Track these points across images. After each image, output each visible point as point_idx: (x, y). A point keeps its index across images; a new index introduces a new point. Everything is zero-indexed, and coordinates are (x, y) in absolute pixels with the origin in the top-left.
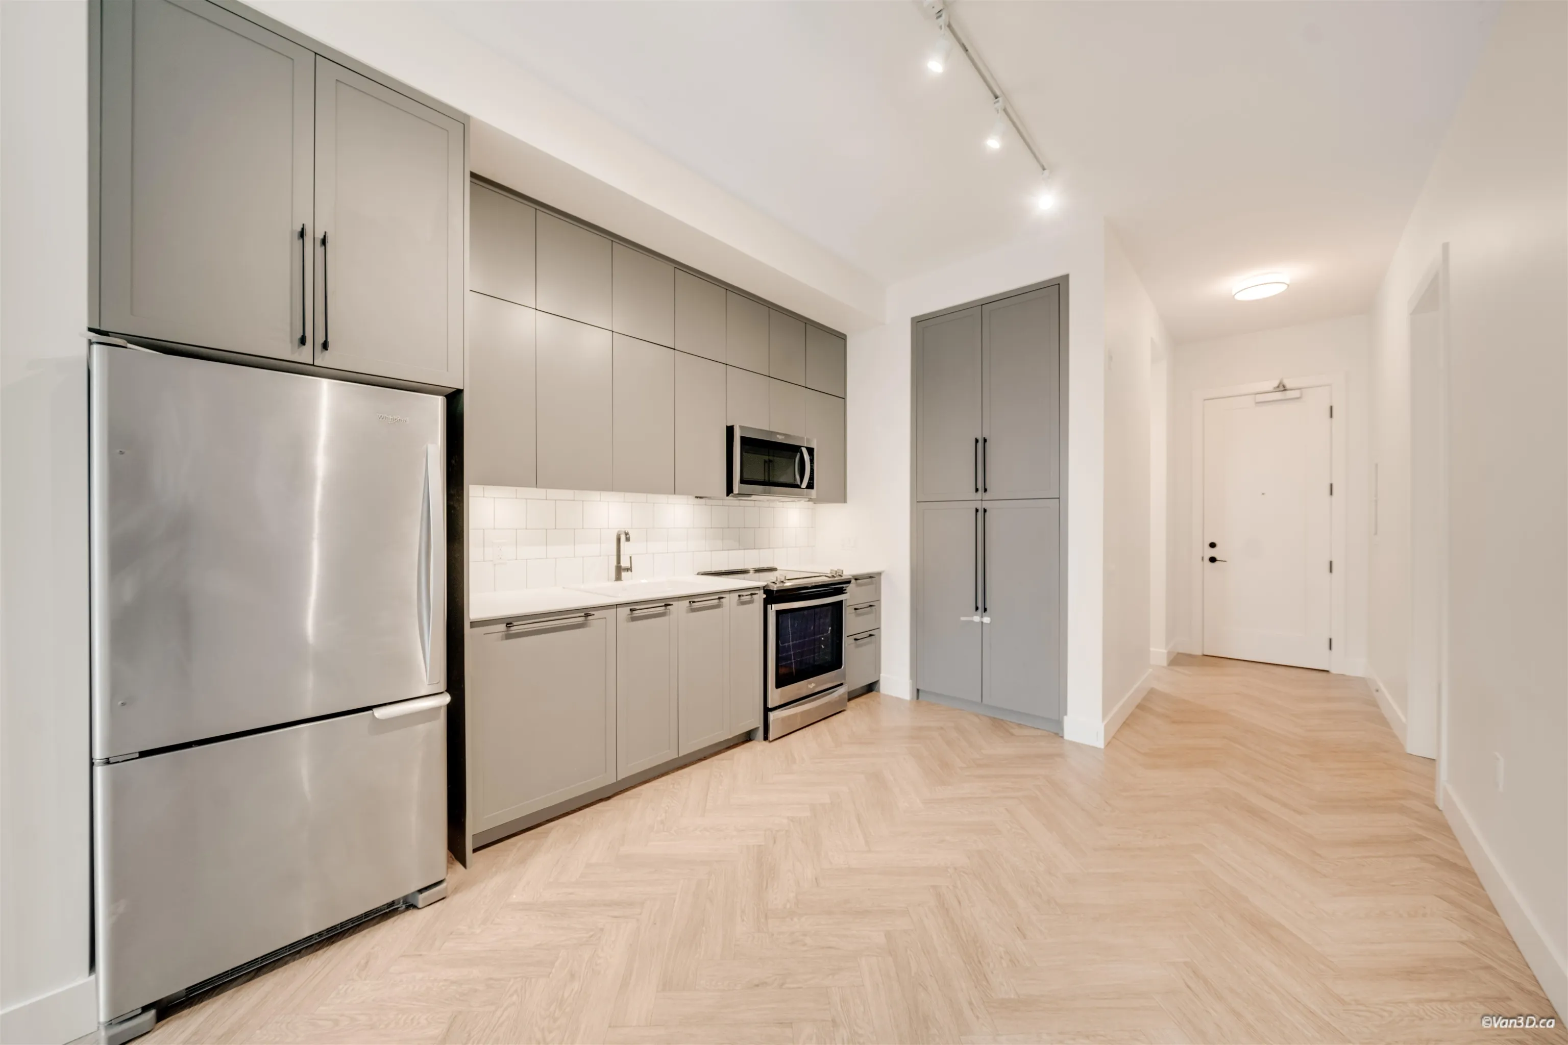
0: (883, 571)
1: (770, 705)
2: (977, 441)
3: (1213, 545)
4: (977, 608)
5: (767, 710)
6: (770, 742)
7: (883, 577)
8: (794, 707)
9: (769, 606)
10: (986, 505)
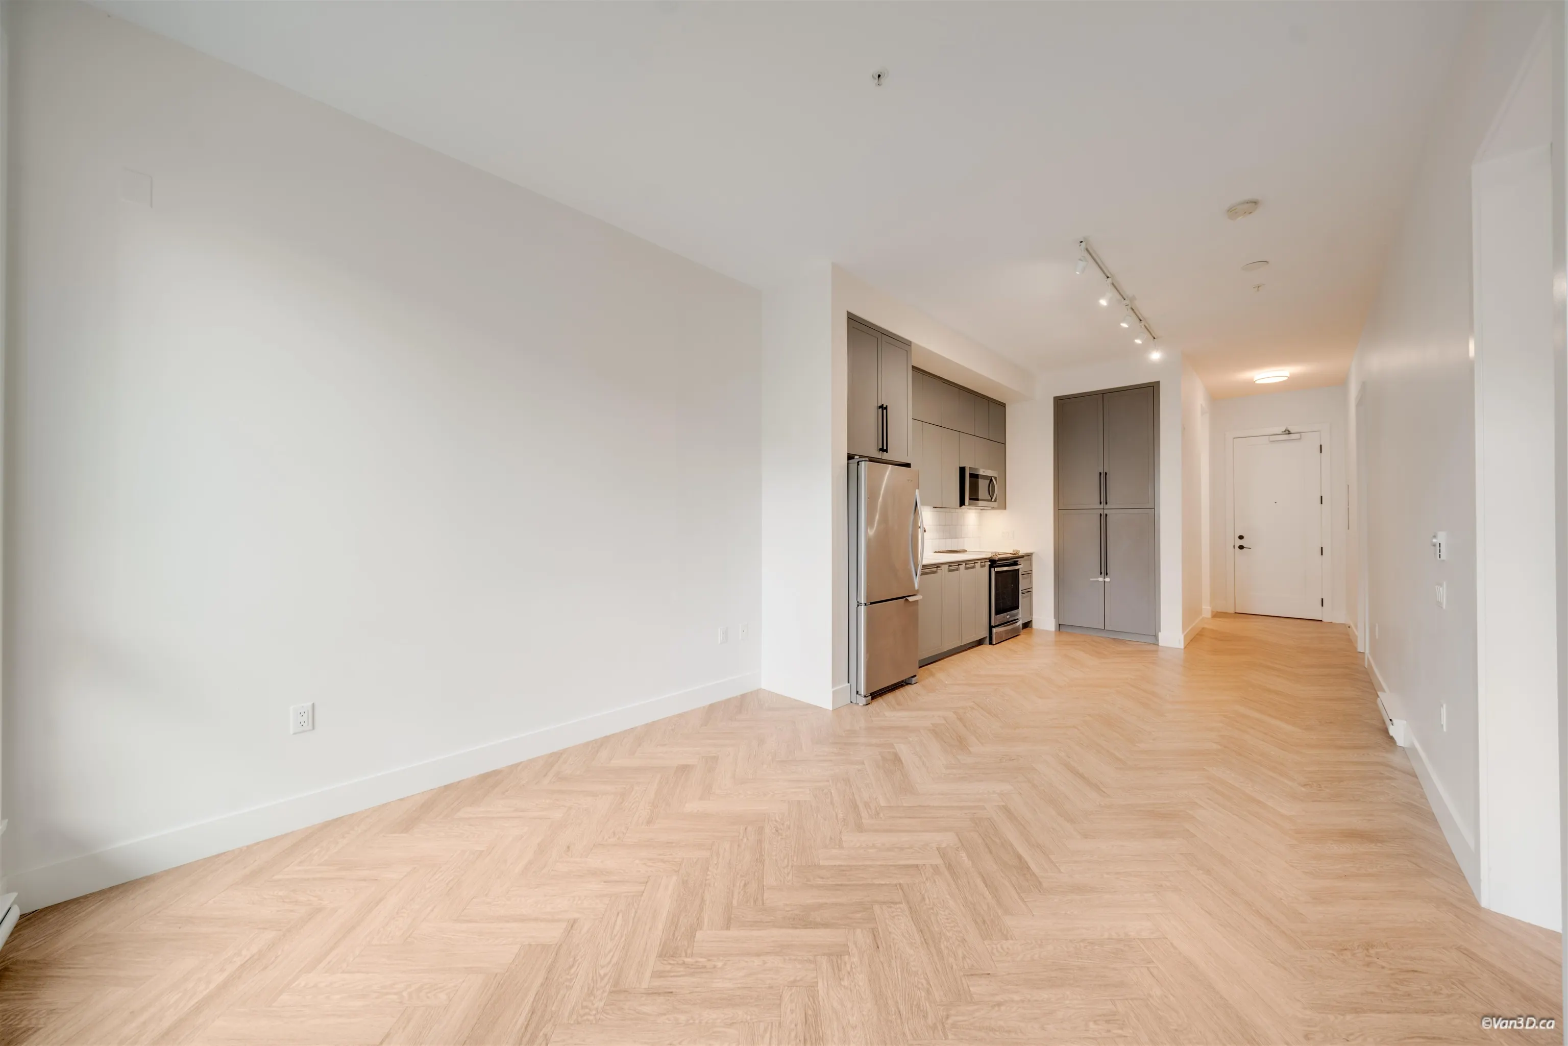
0: (1034, 552)
1: (993, 624)
2: (1100, 474)
3: (1241, 537)
4: (1101, 573)
5: (991, 628)
6: (994, 645)
7: (1033, 556)
8: (1004, 626)
9: (992, 569)
10: (1106, 511)
